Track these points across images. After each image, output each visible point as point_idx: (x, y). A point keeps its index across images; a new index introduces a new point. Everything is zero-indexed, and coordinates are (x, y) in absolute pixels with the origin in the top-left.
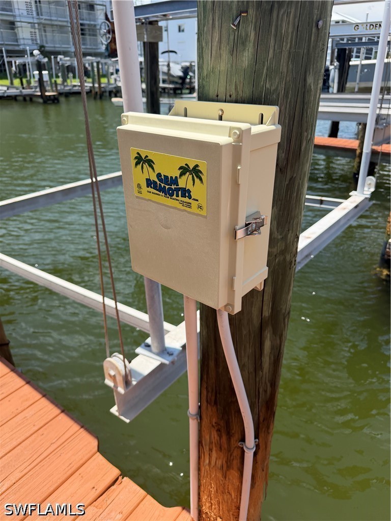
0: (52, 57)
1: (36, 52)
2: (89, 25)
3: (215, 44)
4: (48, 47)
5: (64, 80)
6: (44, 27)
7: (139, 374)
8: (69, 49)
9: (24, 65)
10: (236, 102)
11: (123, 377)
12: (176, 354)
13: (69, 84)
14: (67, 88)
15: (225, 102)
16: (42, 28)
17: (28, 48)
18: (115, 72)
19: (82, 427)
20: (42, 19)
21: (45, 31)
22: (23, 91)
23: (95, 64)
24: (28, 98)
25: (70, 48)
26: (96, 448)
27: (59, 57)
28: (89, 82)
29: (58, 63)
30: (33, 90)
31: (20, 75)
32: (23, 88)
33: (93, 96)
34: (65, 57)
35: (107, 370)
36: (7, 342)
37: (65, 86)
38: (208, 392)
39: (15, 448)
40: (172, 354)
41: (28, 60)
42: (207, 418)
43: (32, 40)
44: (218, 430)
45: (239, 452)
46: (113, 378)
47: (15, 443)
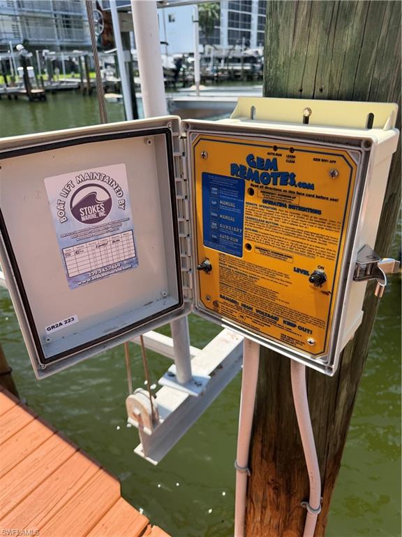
0: (37, 52)
1: (19, 47)
2: (74, 16)
3: (301, 19)
4: (33, 41)
5: (51, 76)
6: (27, 20)
7: (166, 410)
8: (55, 43)
9: (7, 61)
10: (330, 98)
11: (150, 416)
12: (204, 384)
13: (56, 80)
14: (54, 85)
15: (313, 98)
16: (25, 21)
17: (10, 42)
18: (103, 65)
19: (101, 468)
20: (24, 11)
21: (28, 24)
22: (8, 88)
23: (83, 59)
24: (12, 96)
25: (55, 41)
26: (119, 493)
27: (45, 51)
28: (77, 78)
29: (44, 58)
30: (18, 87)
31: (4, 72)
32: (8, 86)
33: (82, 92)
34: (50, 51)
35: (130, 407)
36: (9, 370)
37: (52, 83)
38: (263, 446)
39: (26, 497)
40: (201, 385)
41: (11, 55)
42: (260, 473)
43: (15, 34)
44: (275, 488)
45: (300, 512)
46: (139, 418)
47: (26, 491)
